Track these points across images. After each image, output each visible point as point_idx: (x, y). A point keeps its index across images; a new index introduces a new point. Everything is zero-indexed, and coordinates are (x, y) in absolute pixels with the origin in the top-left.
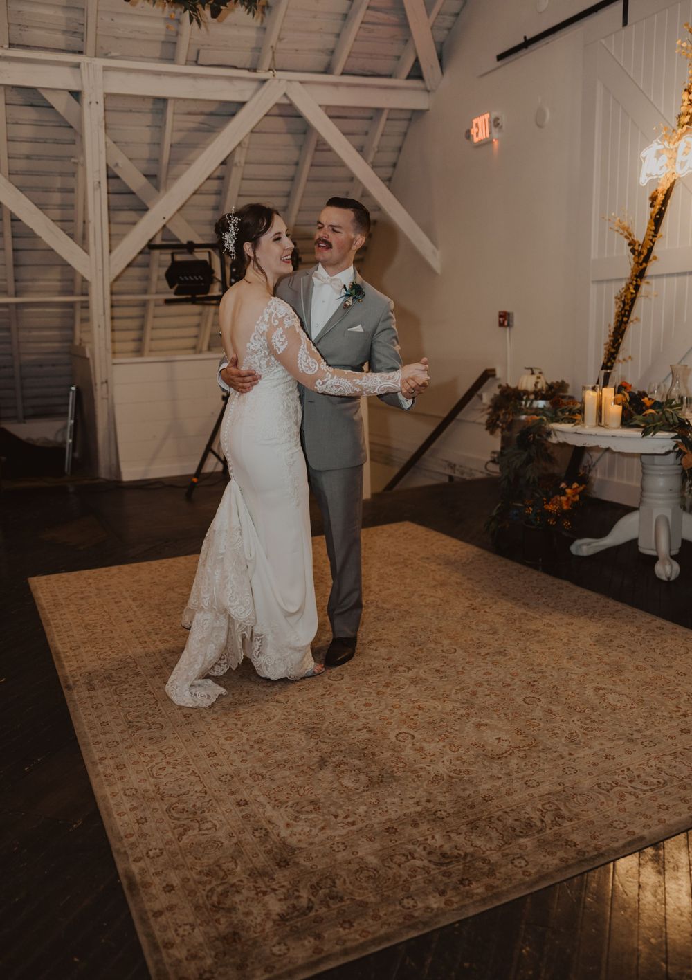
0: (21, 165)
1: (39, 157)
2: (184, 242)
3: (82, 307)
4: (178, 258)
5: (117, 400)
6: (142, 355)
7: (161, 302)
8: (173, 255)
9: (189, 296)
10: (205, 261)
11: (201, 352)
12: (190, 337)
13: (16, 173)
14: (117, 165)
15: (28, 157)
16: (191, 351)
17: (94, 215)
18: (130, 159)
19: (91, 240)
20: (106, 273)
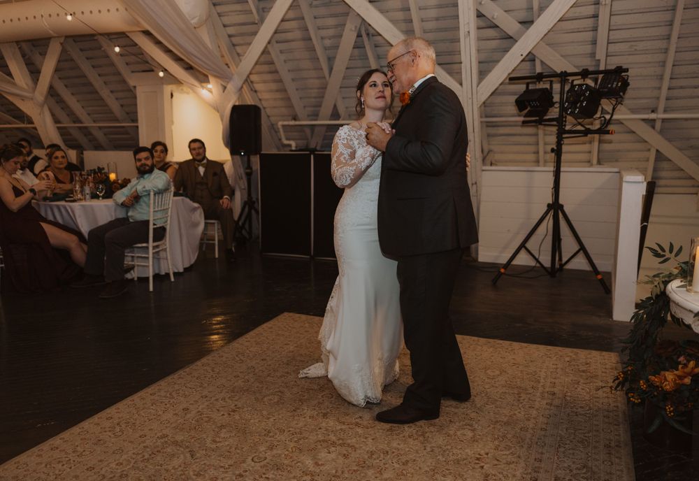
0: (431, 25)
1: (444, 18)
2: (559, 72)
3: (487, 126)
4: (531, 87)
5: (482, 199)
6: (539, 166)
7: (520, 124)
8: (528, 84)
9: (537, 118)
10: (547, 89)
11: (591, 165)
12: (585, 152)
13: (431, 31)
14: (493, 18)
15: (437, 19)
16: (586, 164)
17: (465, 57)
18: (506, 11)
19: (463, 76)
20: (475, 100)
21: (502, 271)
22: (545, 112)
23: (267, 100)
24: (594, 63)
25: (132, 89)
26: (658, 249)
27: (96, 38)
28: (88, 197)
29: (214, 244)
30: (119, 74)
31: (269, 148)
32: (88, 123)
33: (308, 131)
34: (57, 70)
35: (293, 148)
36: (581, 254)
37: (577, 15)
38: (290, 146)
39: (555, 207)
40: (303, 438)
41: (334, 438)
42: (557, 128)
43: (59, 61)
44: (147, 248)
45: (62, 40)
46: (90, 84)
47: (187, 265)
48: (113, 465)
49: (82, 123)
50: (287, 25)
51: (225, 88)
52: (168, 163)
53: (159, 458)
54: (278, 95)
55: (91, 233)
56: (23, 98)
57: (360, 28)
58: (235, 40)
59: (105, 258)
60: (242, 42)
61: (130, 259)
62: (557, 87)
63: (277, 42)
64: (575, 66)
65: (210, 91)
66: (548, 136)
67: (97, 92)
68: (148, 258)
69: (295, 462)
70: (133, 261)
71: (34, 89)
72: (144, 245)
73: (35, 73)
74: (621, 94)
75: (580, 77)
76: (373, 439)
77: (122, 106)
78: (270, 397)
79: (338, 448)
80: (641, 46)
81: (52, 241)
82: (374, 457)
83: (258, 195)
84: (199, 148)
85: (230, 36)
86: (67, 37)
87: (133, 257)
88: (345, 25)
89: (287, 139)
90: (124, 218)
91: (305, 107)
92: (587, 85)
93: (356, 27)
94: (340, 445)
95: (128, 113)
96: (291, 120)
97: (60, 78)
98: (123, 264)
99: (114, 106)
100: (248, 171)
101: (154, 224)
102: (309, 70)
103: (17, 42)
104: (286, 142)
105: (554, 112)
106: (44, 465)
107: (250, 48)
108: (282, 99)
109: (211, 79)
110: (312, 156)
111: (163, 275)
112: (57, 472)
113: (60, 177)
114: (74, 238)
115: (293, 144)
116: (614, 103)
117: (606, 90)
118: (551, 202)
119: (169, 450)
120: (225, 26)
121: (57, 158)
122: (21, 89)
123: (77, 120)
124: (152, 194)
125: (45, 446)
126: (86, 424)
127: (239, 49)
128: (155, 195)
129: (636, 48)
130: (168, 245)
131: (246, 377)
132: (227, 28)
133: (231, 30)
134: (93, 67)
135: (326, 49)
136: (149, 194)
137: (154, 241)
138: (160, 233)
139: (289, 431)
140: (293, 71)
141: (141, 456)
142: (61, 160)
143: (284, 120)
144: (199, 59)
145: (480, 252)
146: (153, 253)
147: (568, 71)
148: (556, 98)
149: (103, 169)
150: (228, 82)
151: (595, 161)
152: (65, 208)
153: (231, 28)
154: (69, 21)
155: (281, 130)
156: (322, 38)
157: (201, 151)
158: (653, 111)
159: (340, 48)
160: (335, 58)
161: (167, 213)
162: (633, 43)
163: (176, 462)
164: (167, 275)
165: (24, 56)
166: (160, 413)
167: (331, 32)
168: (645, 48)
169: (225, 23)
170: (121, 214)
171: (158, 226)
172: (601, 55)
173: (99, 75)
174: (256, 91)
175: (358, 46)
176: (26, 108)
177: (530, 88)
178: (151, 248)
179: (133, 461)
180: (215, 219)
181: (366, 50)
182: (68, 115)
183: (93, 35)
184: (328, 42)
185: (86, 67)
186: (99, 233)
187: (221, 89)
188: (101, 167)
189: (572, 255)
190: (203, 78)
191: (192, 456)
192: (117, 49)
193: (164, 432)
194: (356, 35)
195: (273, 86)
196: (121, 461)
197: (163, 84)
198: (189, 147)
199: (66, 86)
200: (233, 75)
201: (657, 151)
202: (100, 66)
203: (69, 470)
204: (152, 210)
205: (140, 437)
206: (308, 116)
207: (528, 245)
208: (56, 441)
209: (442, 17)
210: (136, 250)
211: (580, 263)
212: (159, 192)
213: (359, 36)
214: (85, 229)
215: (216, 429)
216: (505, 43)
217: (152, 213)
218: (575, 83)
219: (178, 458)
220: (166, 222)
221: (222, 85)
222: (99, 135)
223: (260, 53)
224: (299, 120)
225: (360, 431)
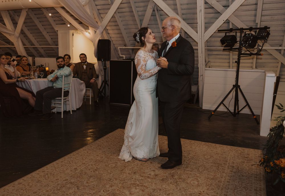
0: (185, 7)
2: (240, 28)
3: (208, 51)
5: (205, 82)
6: (230, 68)
7: (222, 50)
8: (226, 33)
9: (230, 48)
10: (234, 35)
13: (185, 9)
14: (212, 4)
15: (187, 4)
17: (199, 21)
18: (217, 1)
19: (198, 29)
20: (203, 40)
21: (213, 113)
22: (233, 45)
23: (113, 37)
24: (255, 25)
25: (56, 31)
26: (280, 105)
27: (41, 9)
28: (36, 77)
29: (89, 99)
30: (51, 25)
31: (114, 58)
32: (37, 46)
33: (131, 51)
34: (24, 23)
35: (124, 58)
36: (247, 107)
37: (247, 3)
38: (123, 57)
39: (237, 87)
40: (125, 182)
41: (138, 183)
42: (238, 52)
43: (25, 19)
44: (61, 99)
45: (27, 10)
46: (39, 29)
47: (78, 107)
48: (44, 191)
49: (34, 45)
50: (123, 6)
51: (96, 32)
52: (71, 64)
53: (64, 189)
54: (118, 36)
55: (37, 93)
56: (10, 34)
57: (154, 8)
58: (100, 11)
59: (43, 104)
60: (103, 12)
61: (54, 104)
62: (238, 34)
63: (118, 13)
64: (247, 26)
65: (90, 33)
66: (234, 56)
67: (42, 33)
68: (61, 104)
69: (122, 192)
70: (55, 105)
71: (15, 31)
72: (60, 98)
73: (15, 24)
74: (267, 38)
75: (249, 30)
76: (155, 184)
77: (52, 39)
78: (112, 165)
79: (140, 187)
80: (276, 17)
81: (21, 95)
82: (155, 191)
83: (108, 78)
84: (84, 57)
85: (98, 10)
86: (29, 9)
87: (55, 103)
88: (148, 6)
89: (122, 54)
90: (51, 87)
91: (129, 41)
92: (251, 34)
93: (152, 7)
94: (141, 186)
95: (54, 42)
96: (124, 46)
97: (26, 26)
98: (51, 106)
99: (48, 38)
100: (105, 68)
101: (64, 90)
102: (132, 25)
103: (8, 10)
104: (121, 56)
105: (237, 45)
106: (15, 191)
107: (107, 15)
108: (120, 37)
109: (90, 28)
110: (132, 62)
111: (67, 111)
112: (21, 194)
113: (25, 68)
114: (30, 95)
115: (124, 56)
116: (263, 42)
117: (260, 36)
118: (235, 84)
119: (68, 186)
120: (96, 5)
121: (23, 60)
122: (9, 30)
123: (33, 44)
124: (63, 76)
125: (16, 182)
126: (34, 174)
127: (102, 15)
128: (65, 77)
129: (274, 18)
130: (70, 99)
131: (102, 156)
132: (97, 6)
133: (99, 7)
134: (40, 22)
135: (139, 16)
136: (62, 77)
137: (64, 97)
138: (67, 93)
139: (119, 179)
140: (125, 25)
141: (56, 188)
142: (25, 61)
143: (121, 46)
144: (85, 19)
145: (203, 105)
146: (64, 102)
147: (244, 28)
148: (238, 39)
149: (43, 65)
150: (97, 30)
151: (254, 67)
152: (27, 82)
153: (99, 6)
154: (30, 2)
155: (119, 50)
156: (138, 11)
157: (85, 58)
158: (280, 46)
159: (145, 16)
160: (143, 20)
161: (70, 85)
162: (273, 16)
163: (71, 191)
164: (69, 111)
165: (11, 16)
166: (65, 170)
167: (142, 9)
168: (277, 19)
169: (96, 4)
170: (50, 85)
171: (66, 90)
172: (258, 21)
173: (42, 25)
174: (109, 34)
175: (153, 15)
176: (11, 39)
177: (227, 35)
178: (62, 100)
179: (53, 190)
180: (90, 88)
181: (156, 17)
182: (29, 42)
183: (40, 8)
184: (140, 13)
185: (37, 22)
186: (40, 93)
187: (94, 32)
188: (42, 65)
189: (243, 107)
190: (86, 28)
191: (78, 189)
192: (50, 15)
193: (66, 178)
194: (152, 10)
195: (116, 31)
196: (48, 190)
197: (69, 30)
198: (80, 57)
199: (28, 30)
200: (99, 26)
201: (282, 63)
202: (43, 22)
203: (26, 193)
204: (63, 83)
205: (56, 180)
206: (131, 45)
207: (224, 103)
208: (21, 180)
209: (190, 3)
210: (56, 100)
211: (246, 111)
212: (67, 76)
213: (154, 11)
214: (35, 91)
215: (88, 178)
216: (217, 15)
217: (63, 85)
218: (247, 33)
219: (72, 189)
220: (69, 89)
221: (94, 31)
222: (42, 51)
223: (111, 17)
224: (127, 47)
225: (149, 180)
